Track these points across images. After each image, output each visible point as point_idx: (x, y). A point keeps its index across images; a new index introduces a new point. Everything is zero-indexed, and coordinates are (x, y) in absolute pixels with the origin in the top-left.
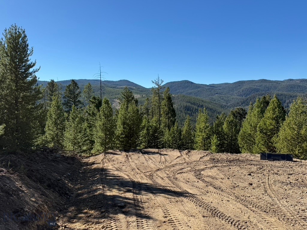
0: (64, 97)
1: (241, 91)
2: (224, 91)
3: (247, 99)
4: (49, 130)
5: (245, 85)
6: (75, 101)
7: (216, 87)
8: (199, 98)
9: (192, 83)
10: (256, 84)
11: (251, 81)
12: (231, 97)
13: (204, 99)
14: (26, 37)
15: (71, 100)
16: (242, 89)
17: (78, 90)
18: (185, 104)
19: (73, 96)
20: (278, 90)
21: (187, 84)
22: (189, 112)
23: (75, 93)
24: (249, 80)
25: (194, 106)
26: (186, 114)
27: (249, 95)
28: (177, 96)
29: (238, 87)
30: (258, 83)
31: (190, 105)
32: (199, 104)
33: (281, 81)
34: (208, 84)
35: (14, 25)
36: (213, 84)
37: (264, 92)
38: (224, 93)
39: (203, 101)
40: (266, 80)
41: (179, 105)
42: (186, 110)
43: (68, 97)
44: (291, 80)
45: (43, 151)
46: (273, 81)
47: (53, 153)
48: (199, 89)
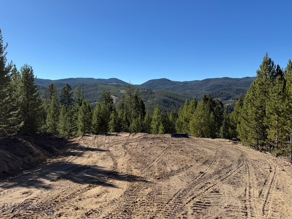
0: (61, 97)
1: (208, 87)
2: (194, 87)
3: (213, 93)
4: (49, 121)
5: (211, 82)
6: (69, 99)
7: (188, 84)
8: (175, 92)
9: (169, 80)
10: (220, 81)
11: (216, 78)
12: (201, 92)
13: (179, 94)
14: (33, 71)
15: (66, 98)
16: (209, 85)
17: (71, 91)
18: (163, 98)
19: (67, 96)
20: (237, 85)
21: (165, 81)
22: (166, 104)
23: (68, 93)
24: (215, 78)
25: (171, 100)
26: (164, 106)
27: (214, 90)
28: (157, 91)
29: (206, 84)
30: (222, 80)
31: (167, 99)
32: (175, 98)
33: (240, 79)
34: (182, 81)
35: (26, 65)
36: (186, 81)
37: (226, 88)
38: (194, 89)
39: (177, 95)
40: (228, 78)
41: (158, 99)
42: (164, 103)
43: (64, 96)
44: (248, 78)
45: (44, 135)
46: (233, 78)
47: (50, 136)
48: (175, 86)
